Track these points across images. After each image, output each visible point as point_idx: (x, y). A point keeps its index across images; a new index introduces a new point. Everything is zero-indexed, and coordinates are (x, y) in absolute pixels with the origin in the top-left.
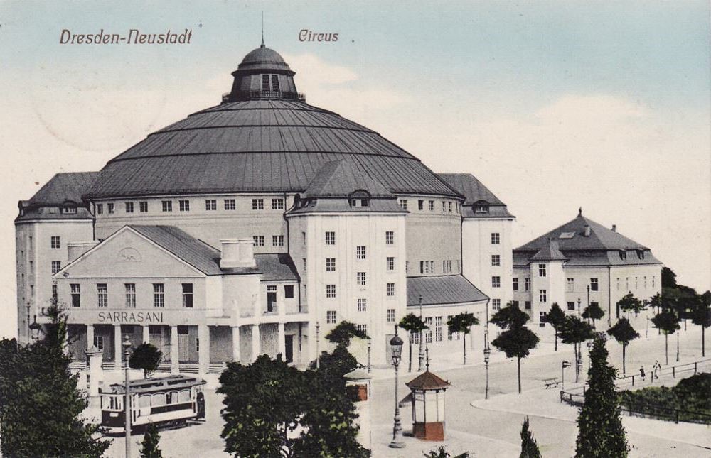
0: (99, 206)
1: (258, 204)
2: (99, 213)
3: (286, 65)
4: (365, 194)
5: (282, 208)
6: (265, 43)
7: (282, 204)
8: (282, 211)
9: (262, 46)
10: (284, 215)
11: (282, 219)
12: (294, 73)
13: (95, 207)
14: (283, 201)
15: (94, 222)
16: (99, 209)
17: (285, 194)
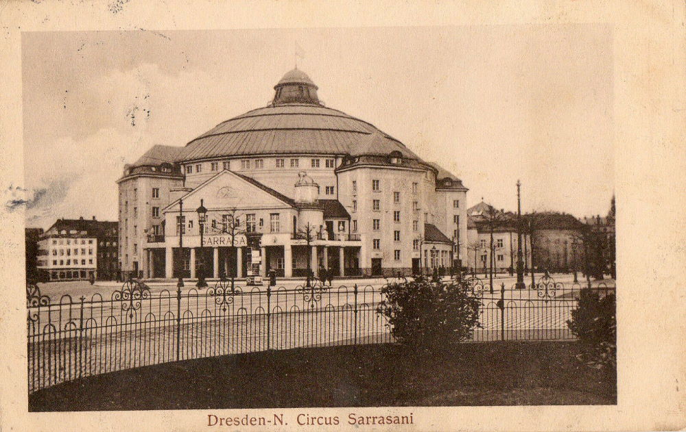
0: (188, 168)
1: (315, 164)
2: (189, 173)
4: (399, 154)
5: (333, 167)
7: (333, 164)
10: (335, 171)
11: (333, 174)
12: (317, 88)
13: (186, 169)
14: (334, 162)
15: (184, 179)
16: (189, 171)
17: (336, 156)
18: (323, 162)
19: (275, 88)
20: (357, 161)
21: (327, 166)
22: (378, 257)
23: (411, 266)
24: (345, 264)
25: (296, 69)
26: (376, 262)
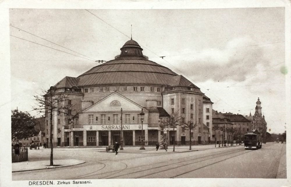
0: (85, 89)
1: (152, 90)
2: (86, 92)
4: (193, 86)
5: (160, 91)
10: (162, 94)
12: (142, 50)
13: (84, 90)
14: (161, 89)
15: (83, 95)
16: (86, 91)
17: (162, 86)
18: (156, 89)
19: (121, 49)
20: (174, 89)
21: (158, 91)
22: (184, 136)
23: (197, 140)
24: (170, 139)
25: (132, 39)
26: (183, 138)
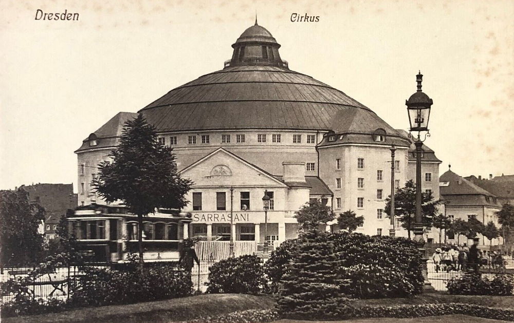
1: (297, 139)
3: (274, 39)
4: (383, 132)
5: (314, 142)
6: (258, 23)
7: (314, 140)
8: (315, 144)
9: (255, 25)
10: (316, 147)
11: (314, 150)
14: (316, 137)
17: (318, 132)
18: (304, 137)
20: (341, 138)
21: (308, 142)
